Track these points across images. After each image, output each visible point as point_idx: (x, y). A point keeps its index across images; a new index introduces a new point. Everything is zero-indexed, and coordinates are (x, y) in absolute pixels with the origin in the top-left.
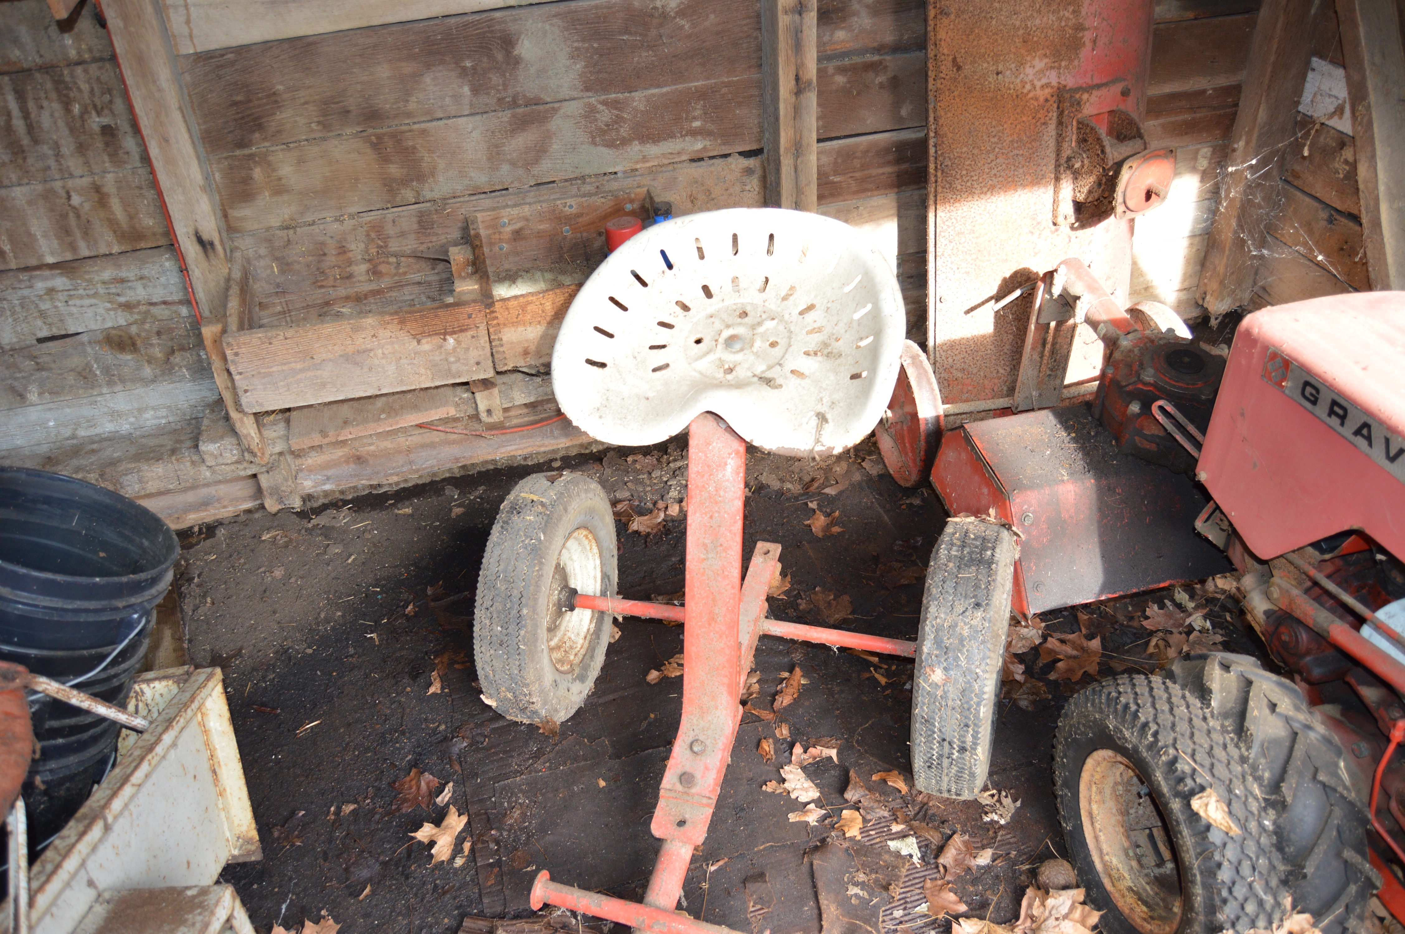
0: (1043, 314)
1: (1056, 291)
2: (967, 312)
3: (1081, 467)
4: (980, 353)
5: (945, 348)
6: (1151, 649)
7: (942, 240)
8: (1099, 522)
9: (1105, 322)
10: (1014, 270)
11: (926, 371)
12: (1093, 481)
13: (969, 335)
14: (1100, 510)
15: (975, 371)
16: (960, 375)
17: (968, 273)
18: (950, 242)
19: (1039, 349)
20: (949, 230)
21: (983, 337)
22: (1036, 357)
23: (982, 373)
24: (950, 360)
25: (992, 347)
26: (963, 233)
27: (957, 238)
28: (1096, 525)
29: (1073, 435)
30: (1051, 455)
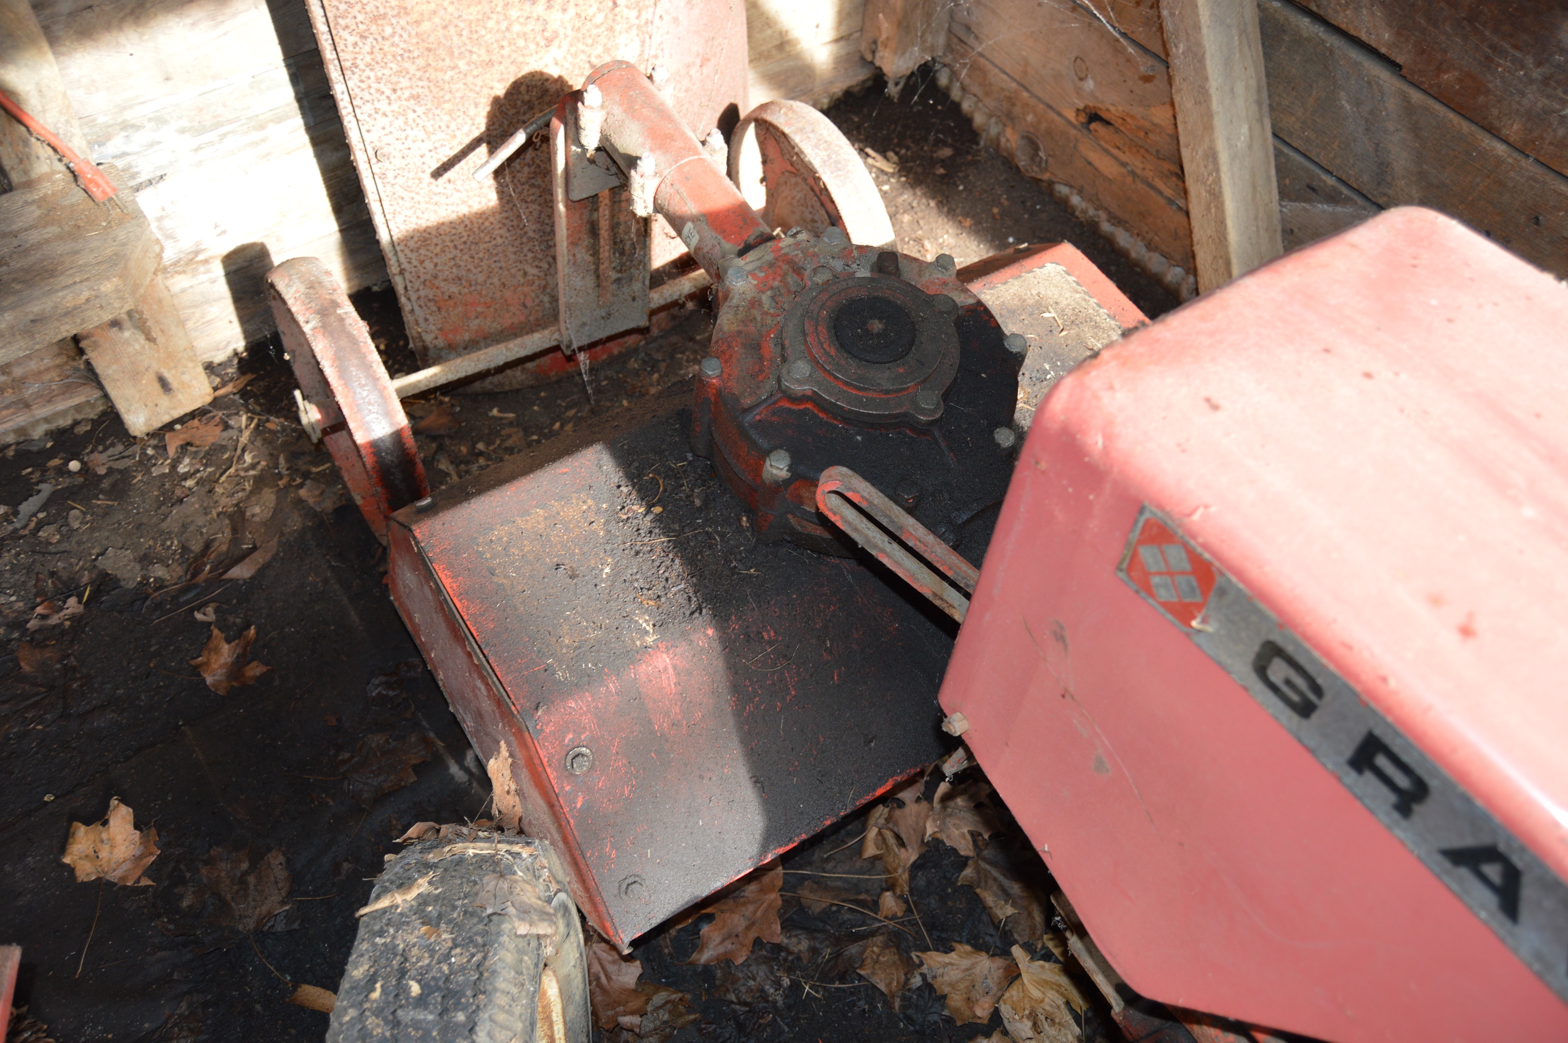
0: (575, 183)
1: (591, 140)
2: (438, 173)
3: (681, 599)
4: (482, 246)
5: (411, 244)
6: (871, 850)
7: (345, 34)
8: (738, 714)
9: (694, 219)
10: (512, 80)
11: (354, 341)
12: (710, 632)
13: (453, 217)
14: (736, 689)
15: (481, 278)
16: (454, 289)
17: (416, 97)
18: (362, 37)
19: (587, 241)
20: (354, 11)
21: (481, 215)
22: (584, 256)
23: (495, 280)
24: (429, 265)
25: (503, 232)
26: (384, 16)
27: (374, 28)
28: (731, 722)
29: (658, 510)
30: (616, 574)
